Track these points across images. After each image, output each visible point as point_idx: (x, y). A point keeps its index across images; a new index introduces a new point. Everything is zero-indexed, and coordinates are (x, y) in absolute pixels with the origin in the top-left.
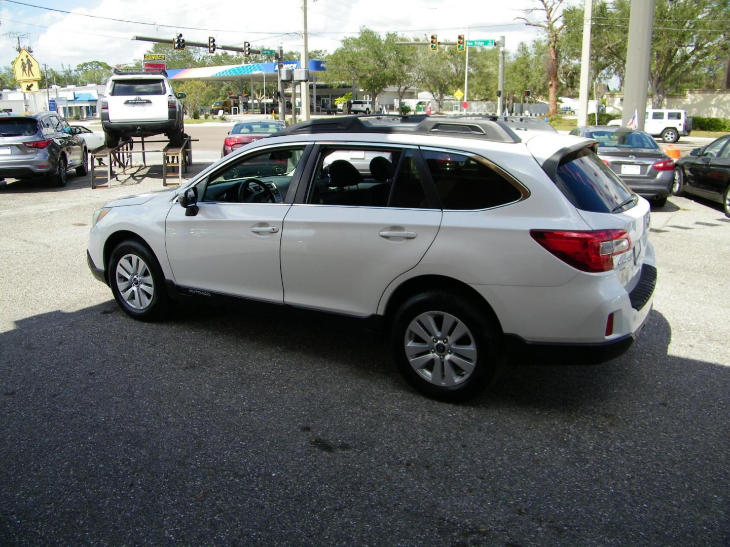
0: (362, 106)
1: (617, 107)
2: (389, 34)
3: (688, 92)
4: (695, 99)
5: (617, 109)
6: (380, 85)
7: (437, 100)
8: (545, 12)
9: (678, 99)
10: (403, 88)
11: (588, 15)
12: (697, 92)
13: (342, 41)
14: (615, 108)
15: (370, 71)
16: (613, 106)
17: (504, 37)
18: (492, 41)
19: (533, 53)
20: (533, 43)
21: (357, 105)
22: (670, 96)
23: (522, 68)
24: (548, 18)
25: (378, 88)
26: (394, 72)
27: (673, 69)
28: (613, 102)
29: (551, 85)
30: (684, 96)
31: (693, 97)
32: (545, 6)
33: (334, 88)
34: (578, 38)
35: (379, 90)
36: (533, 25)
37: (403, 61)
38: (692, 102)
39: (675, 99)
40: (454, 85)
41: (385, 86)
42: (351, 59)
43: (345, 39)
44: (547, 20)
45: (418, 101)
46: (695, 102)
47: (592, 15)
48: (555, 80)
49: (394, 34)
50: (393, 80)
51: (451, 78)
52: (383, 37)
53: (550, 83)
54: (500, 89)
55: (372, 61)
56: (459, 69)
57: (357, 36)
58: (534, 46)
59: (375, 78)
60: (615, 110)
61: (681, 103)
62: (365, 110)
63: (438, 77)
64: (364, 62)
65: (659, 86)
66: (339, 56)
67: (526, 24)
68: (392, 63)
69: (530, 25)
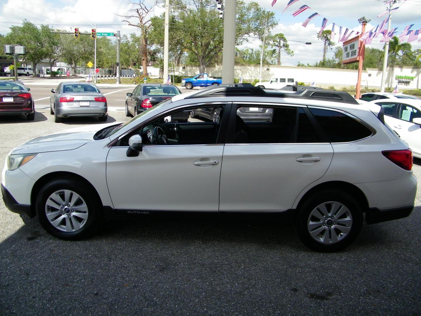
0: (24, 71)
1: (181, 72)
2: (43, 26)
3: (216, 64)
4: (220, 68)
5: (181, 73)
6: (39, 57)
7: (73, 68)
8: (138, 19)
9: (212, 68)
10: (52, 60)
11: (167, 21)
12: (220, 64)
13: (11, 28)
14: (180, 72)
15: (32, 49)
16: (179, 72)
17: (119, 31)
18: (112, 34)
19: (131, 41)
20: (131, 35)
21: (20, 70)
22: (208, 66)
23: (126, 49)
24: (141, 22)
25: (37, 60)
26: (48, 50)
27: (209, 53)
28: (179, 69)
29: (144, 59)
30: (215, 66)
31: (219, 67)
32: (139, 15)
33: (8, 59)
34: (162, 34)
35: (38, 61)
36: (133, 25)
37: (53, 43)
38: (218, 70)
39: (210, 68)
40: (83, 59)
41: (42, 59)
42: (19, 40)
43: (12, 27)
44: (140, 23)
45: (58, 68)
46: (220, 70)
47: (169, 22)
48: (146, 57)
49: (46, 26)
50: (46, 55)
51: (82, 54)
52: (39, 27)
53: (143, 58)
54: (118, 61)
55: (33, 43)
56: (86, 49)
57: (22, 26)
58: (131, 37)
59: (35, 54)
60: (180, 74)
61: (213, 70)
62: (26, 73)
63: (74, 54)
64: (28, 43)
65: (203, 61)
66: (10, 38)
67: (129, 25)
68: (46, 45)
69: (131, 25)
